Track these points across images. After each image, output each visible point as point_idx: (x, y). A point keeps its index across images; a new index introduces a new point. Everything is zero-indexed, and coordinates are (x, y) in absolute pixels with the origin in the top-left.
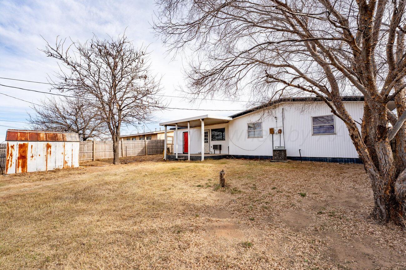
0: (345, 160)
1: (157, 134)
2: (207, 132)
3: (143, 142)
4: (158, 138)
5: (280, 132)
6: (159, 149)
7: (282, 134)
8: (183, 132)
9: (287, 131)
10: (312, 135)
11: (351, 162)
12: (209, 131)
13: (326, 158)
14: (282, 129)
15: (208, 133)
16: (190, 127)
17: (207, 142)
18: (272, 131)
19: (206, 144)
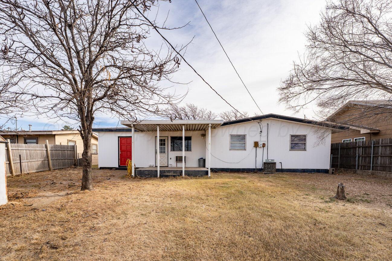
0: (310, 171)
1: (55, 135)
2: (164, 140)
3: (43, 148)
4: (57, 143)
5: (264, 145)
6: (67, 160)
7: (265, 148)
8: (119, 137)
9: (271, 145)
10: (290, 150)
11: (313, 172)
12: (167, 138)
13: (298, 169)
14: (266, 143)
15: (166, 141)
16: (135, 131)
17: (164, 152)
18: (256, 145)
19: (163, 155)
